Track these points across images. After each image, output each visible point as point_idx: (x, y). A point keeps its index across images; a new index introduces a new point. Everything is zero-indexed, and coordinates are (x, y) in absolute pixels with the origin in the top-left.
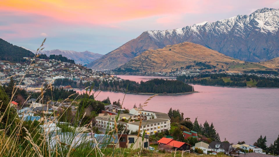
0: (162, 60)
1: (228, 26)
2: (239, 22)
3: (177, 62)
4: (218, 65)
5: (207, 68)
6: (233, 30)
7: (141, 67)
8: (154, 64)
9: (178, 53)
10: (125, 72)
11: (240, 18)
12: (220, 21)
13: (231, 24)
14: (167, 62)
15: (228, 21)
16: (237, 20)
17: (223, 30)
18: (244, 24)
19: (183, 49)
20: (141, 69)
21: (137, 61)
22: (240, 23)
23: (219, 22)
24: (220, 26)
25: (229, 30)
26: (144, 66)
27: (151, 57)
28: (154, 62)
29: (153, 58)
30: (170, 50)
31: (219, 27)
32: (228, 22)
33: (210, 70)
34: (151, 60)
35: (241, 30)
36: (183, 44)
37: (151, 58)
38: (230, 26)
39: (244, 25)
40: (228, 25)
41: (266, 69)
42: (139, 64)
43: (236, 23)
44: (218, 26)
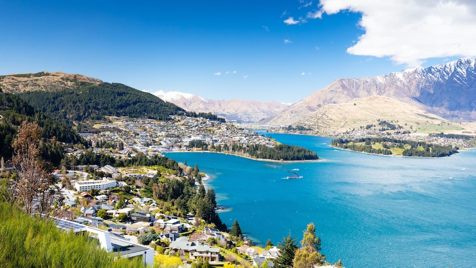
0: (341, 117)
1: (444, 73)
2: (460, 68)
3: (359, 120)
4: (406, 124)
5: (389, 128)
6: (451, 78)
7: (315, 125)
8: (331, 122)
9: (363, 109)
10: (295, 131)
11: (461, 63)
12: (435, 67)
13: (449, 71)
14: (347, 120)
15: (445, 67)
16: (458, 66)
17: (438, 78)
18: (467, 70)
19: (370, 104)
20: (315, 127)
21: (312, 118)
22: (462, 69)
23: (433, 68)
24: (434, 73)
25: (447, 78)
26: (319, 124)
27: (328, 113)
28: (331, 119)
29: (330, 114)
30: (355, 104)
31: (433, 75)
32: (445, 69)
33: (392, 132)
34: (328, 117)
35: (462, 78)
36: (371, 98)
37: (328, 115)
38: (448, 74)
39: (467, 72)
40: (445, 71)
41: (463, 132)
42: (314, 122)
43: (455, 69)
44: (431, 73)
